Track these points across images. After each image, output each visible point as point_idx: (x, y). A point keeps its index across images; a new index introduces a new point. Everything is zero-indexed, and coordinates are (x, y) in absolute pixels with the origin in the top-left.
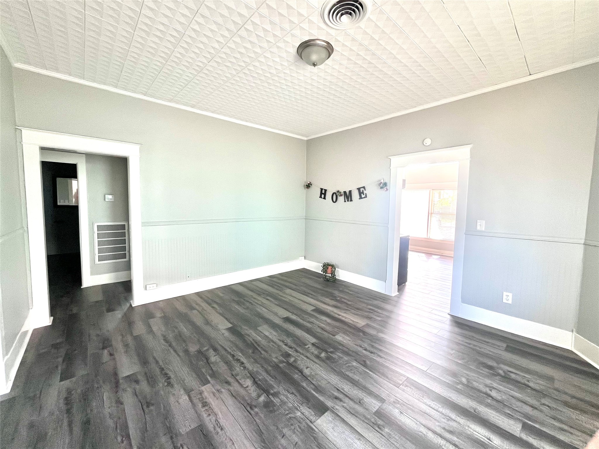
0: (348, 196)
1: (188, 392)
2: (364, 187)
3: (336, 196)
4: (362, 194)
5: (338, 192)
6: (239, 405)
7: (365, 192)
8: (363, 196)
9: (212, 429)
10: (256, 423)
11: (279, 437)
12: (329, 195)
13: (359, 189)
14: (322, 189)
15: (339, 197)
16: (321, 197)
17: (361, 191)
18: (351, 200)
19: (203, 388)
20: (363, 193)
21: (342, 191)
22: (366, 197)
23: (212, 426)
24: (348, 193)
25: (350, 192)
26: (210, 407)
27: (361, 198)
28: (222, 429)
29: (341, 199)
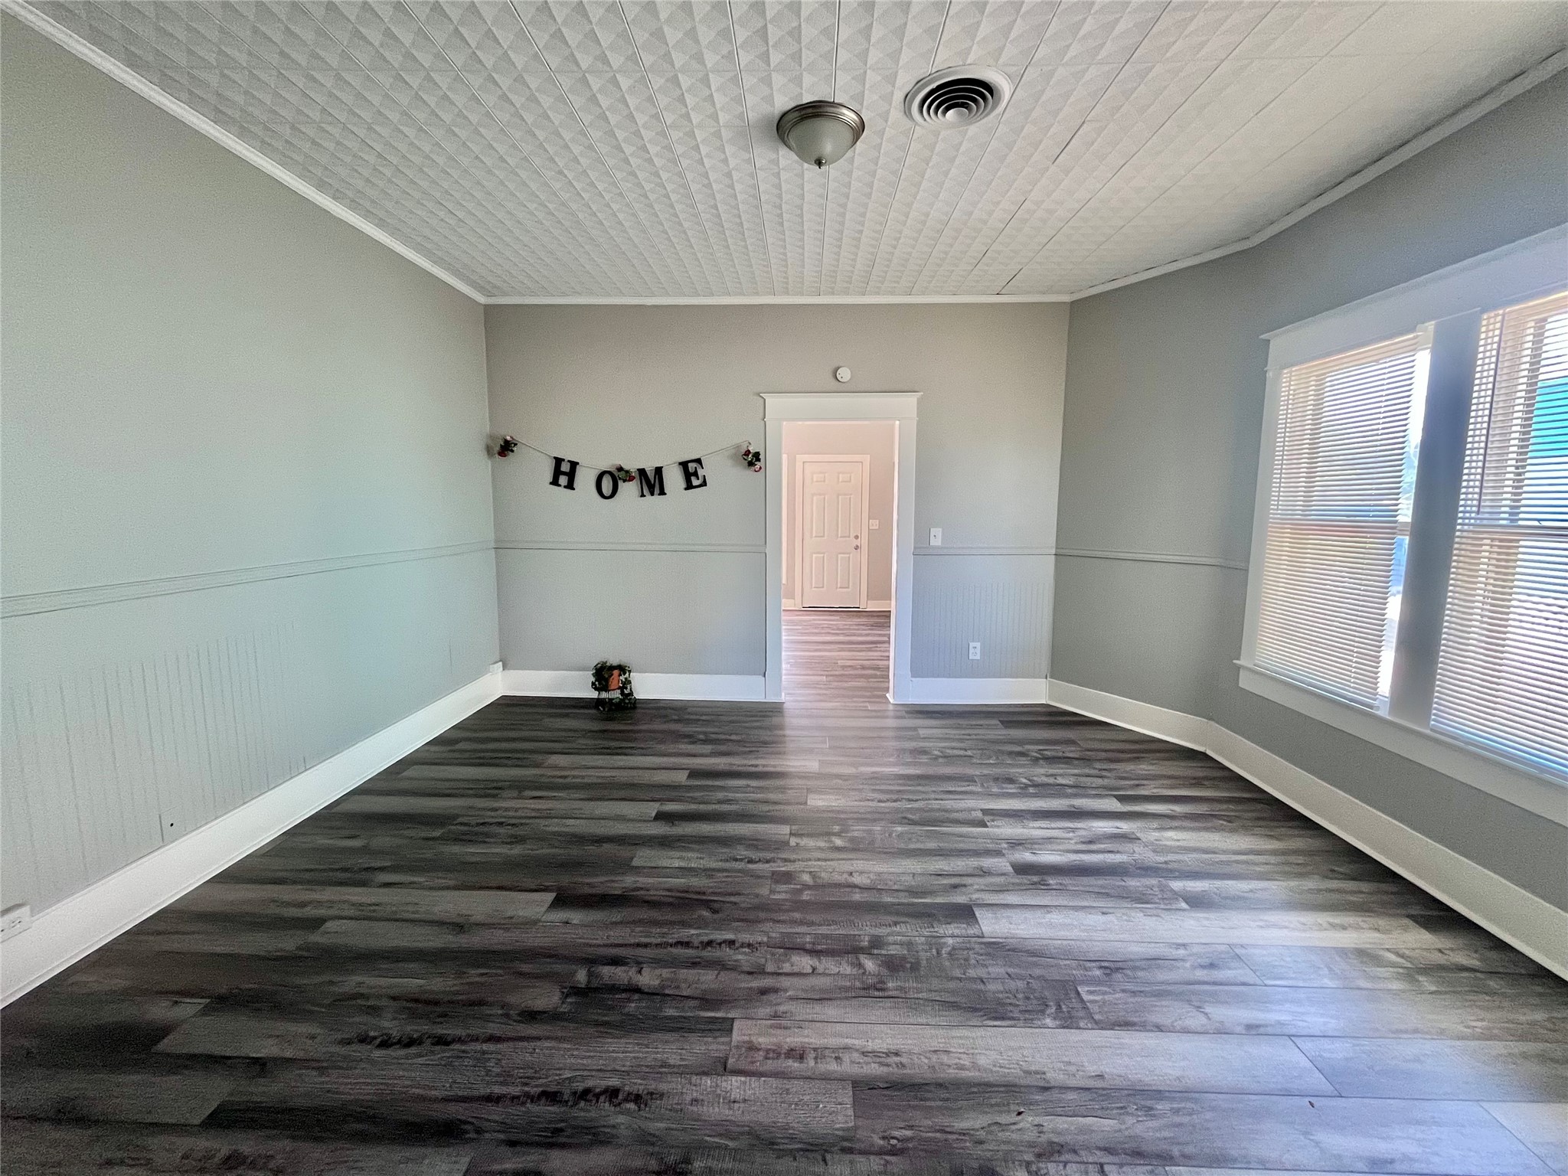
0: (652, 482)
1: (722, 1068)
2: (699, 461)
3: (611, 481)
4: (693, 478)
5: (620, 469)
6: (854, 1002)
7: (701, 472)
8: (695, 482)
9: (885, 1069)
10: (926, 1000)
11: (982, 987)
12: (585, 479)
13: (684, 465)
14: (558, 461)
15: (620, 483)
16: (555, 482)
17: (691, 473)
18: (662, 493)
19: (737, 1036)
20: (696, 474)
21: (632, 466)
22: (704, 484)
23: (876, 1065)
24: (651, 475)
25: (659, 471)
26: (815, 1050)
27: (689, 486)
28: (897, 1054)
29: (629, 490)
